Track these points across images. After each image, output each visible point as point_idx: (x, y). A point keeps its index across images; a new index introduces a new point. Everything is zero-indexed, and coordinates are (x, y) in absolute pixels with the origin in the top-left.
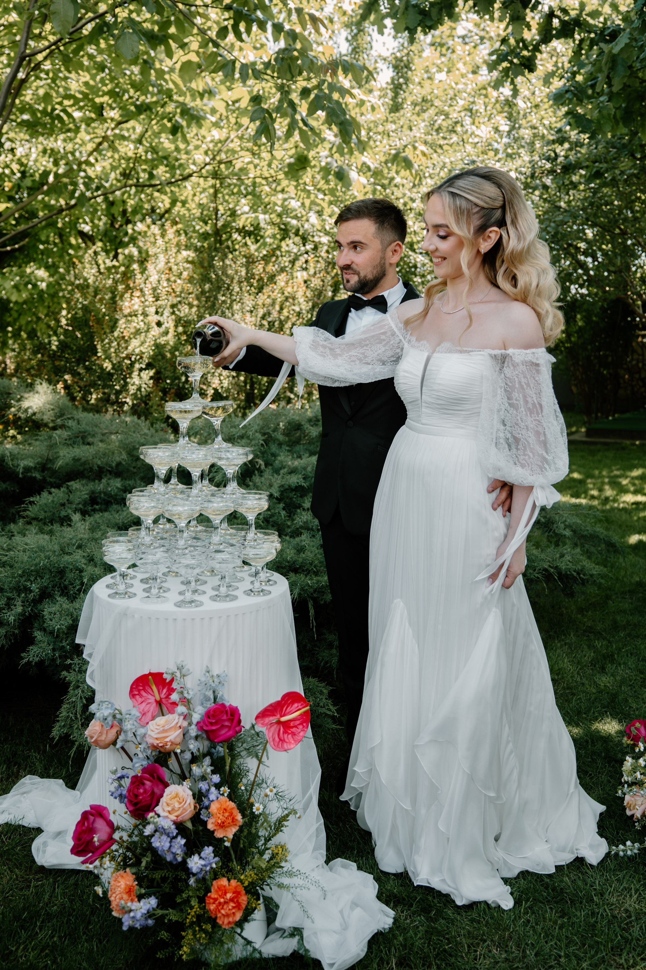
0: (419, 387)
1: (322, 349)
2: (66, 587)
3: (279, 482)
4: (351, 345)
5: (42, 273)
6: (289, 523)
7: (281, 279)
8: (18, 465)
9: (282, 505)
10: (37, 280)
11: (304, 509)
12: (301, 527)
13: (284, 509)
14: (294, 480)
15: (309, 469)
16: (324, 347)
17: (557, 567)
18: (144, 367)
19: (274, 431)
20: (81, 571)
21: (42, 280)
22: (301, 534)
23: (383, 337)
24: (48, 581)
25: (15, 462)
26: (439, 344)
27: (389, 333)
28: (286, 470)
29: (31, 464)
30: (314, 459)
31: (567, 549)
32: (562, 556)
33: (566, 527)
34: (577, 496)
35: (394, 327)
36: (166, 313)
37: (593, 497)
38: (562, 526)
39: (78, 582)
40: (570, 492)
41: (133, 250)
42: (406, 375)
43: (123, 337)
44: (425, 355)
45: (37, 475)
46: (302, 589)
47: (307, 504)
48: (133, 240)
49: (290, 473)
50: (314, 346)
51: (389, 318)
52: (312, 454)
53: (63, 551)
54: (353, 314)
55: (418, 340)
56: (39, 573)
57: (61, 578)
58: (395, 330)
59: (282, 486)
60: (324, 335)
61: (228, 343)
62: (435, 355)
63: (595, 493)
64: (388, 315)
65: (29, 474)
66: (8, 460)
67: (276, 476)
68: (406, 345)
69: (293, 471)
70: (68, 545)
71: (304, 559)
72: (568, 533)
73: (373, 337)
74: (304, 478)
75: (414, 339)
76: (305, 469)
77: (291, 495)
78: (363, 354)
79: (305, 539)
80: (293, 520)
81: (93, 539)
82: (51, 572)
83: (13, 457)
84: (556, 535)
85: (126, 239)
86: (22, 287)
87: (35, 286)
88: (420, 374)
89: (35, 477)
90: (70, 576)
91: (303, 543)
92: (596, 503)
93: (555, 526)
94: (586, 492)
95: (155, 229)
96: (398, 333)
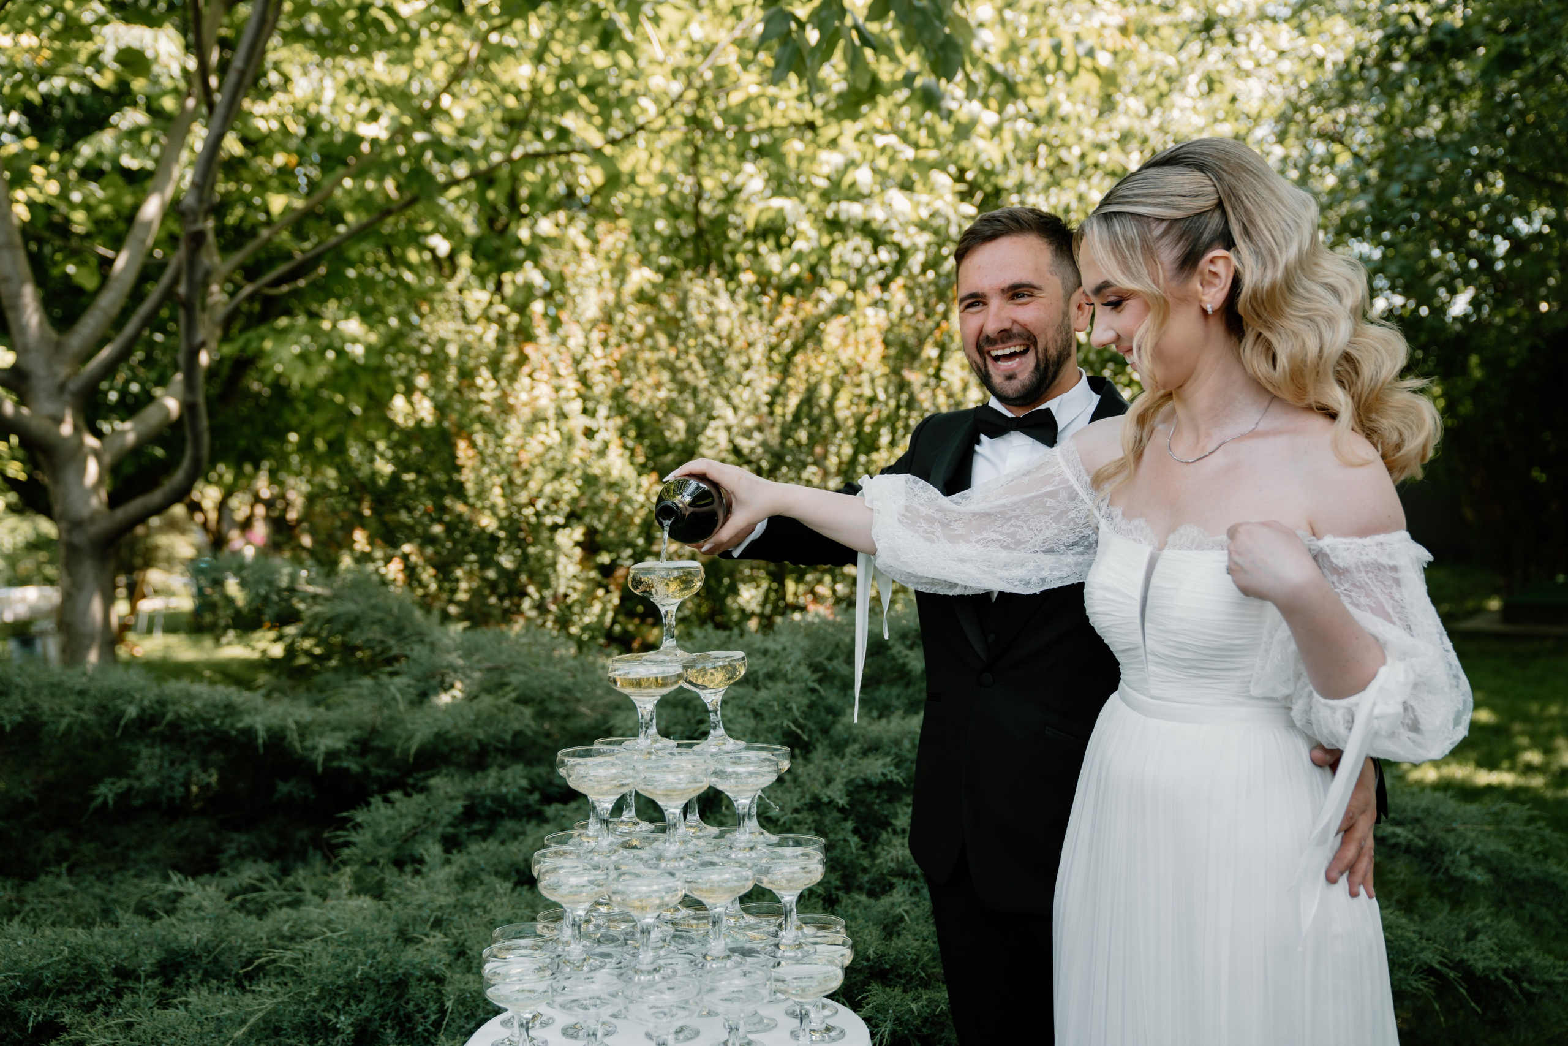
0: (1138, 621)
1: (925, 526)
2: (409, 1017)
3: (844, 773)
4: (986, 517)
5: (353, 326)
6: (866, 863)
7: (833, 331)
8: (314, 748)
9: (849, 825)
10: (344, 341)
11: (895, 832)
12: (893, 873)
13: (856, 831)
14: (876, 767)
15: (907, 744)
16: (930, 520)
17: (1462, 961)
18: (561, 520)
19: (830, 658)
20: (440, 980)
21: (355, 341)
22: (892, 886)
23: (1051, 502)
24: (372, 1006)
25: (308, 743)
26: (1172, 529)
27: (1063, 495)
28: (857, 746)
29: (340, 745)
30: (916, 722)
31: (1481, 913)
32: (1472, 935)
33: (1475, 861)
34: (1491, 765)
35: (1073, 480)
36: (602, 411)
37: (1529, 769)
38: (1465, 859)
39: (434, 1007)
40: (1474, 755)
41: (531, 274)
42: (1109, 595)
43: (518, 464)
44: (1146, 551)
45: (353, 765)
46: (898, 1020)
47: (903, 819)
48: (534, 254)
49: (865, 753)
50: (910, 517)
51: (1060, 460)
52: (911, 709)
53: (405, 938)
54: (986, 447)
55: (1128, 515)
56: (354, 993)
57: (399, 998)
58: (1077, 487)
59: (851, 781)
60: (926, 493)
61: (728, 511)
62: (1167, 553)
63: (1534, 757)
64: (1057, 449)
65: (336, 764)
66: (293, 737)
67: (837, 760)
68: (1103, 525)
69: (873, 748)
70: (415, 919)
71: (900, 951)
72: (1479, 876)
73: (1029, 501)
74: (897, 766)
75: (1117, 511)
76: (897, 743)
77: (870, 797)
78: (1012, 535)
79: (899, 899)
80: (873, 856)
81: (465, 905)
82: (378, 985)
83: (304, 730)
84: (1452, 880)
85: (520, 254)
86: (314, 358)
87: (341, 353)
88: (1138, 595)
89: (347, 770)
90: (417, 992)
91: (899, 910)
92: (1537, 781)
93: (1448, 859)
94: (1512, 755)
95: (575, 234)
96: (1082, 494)
